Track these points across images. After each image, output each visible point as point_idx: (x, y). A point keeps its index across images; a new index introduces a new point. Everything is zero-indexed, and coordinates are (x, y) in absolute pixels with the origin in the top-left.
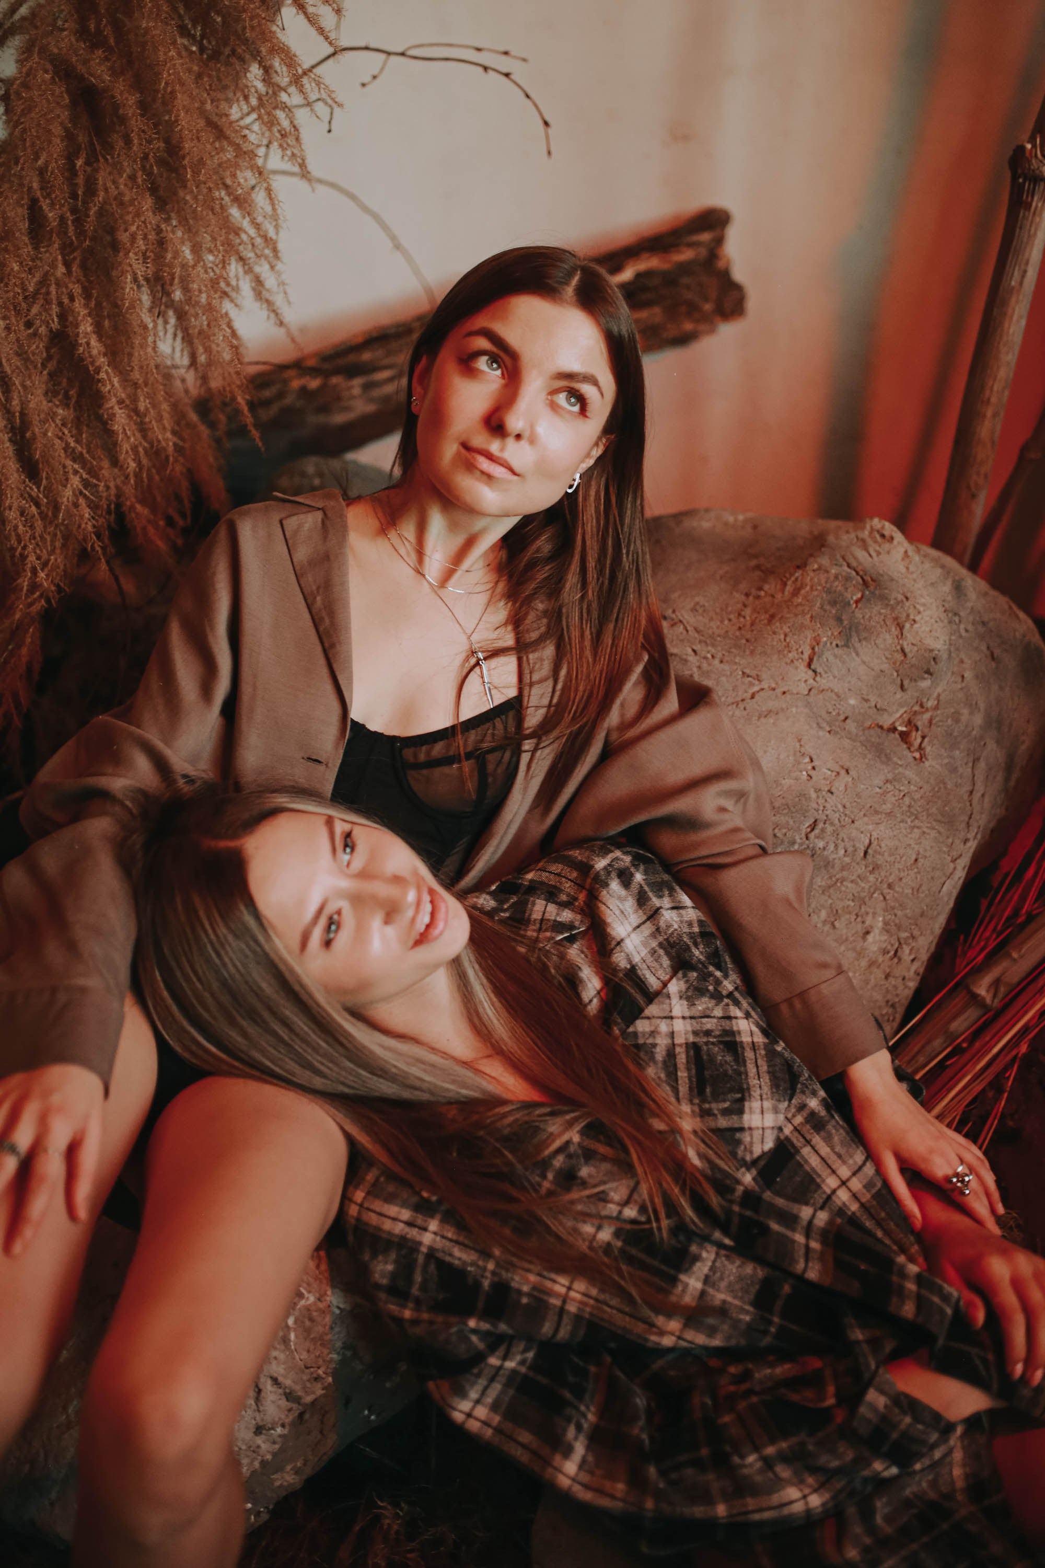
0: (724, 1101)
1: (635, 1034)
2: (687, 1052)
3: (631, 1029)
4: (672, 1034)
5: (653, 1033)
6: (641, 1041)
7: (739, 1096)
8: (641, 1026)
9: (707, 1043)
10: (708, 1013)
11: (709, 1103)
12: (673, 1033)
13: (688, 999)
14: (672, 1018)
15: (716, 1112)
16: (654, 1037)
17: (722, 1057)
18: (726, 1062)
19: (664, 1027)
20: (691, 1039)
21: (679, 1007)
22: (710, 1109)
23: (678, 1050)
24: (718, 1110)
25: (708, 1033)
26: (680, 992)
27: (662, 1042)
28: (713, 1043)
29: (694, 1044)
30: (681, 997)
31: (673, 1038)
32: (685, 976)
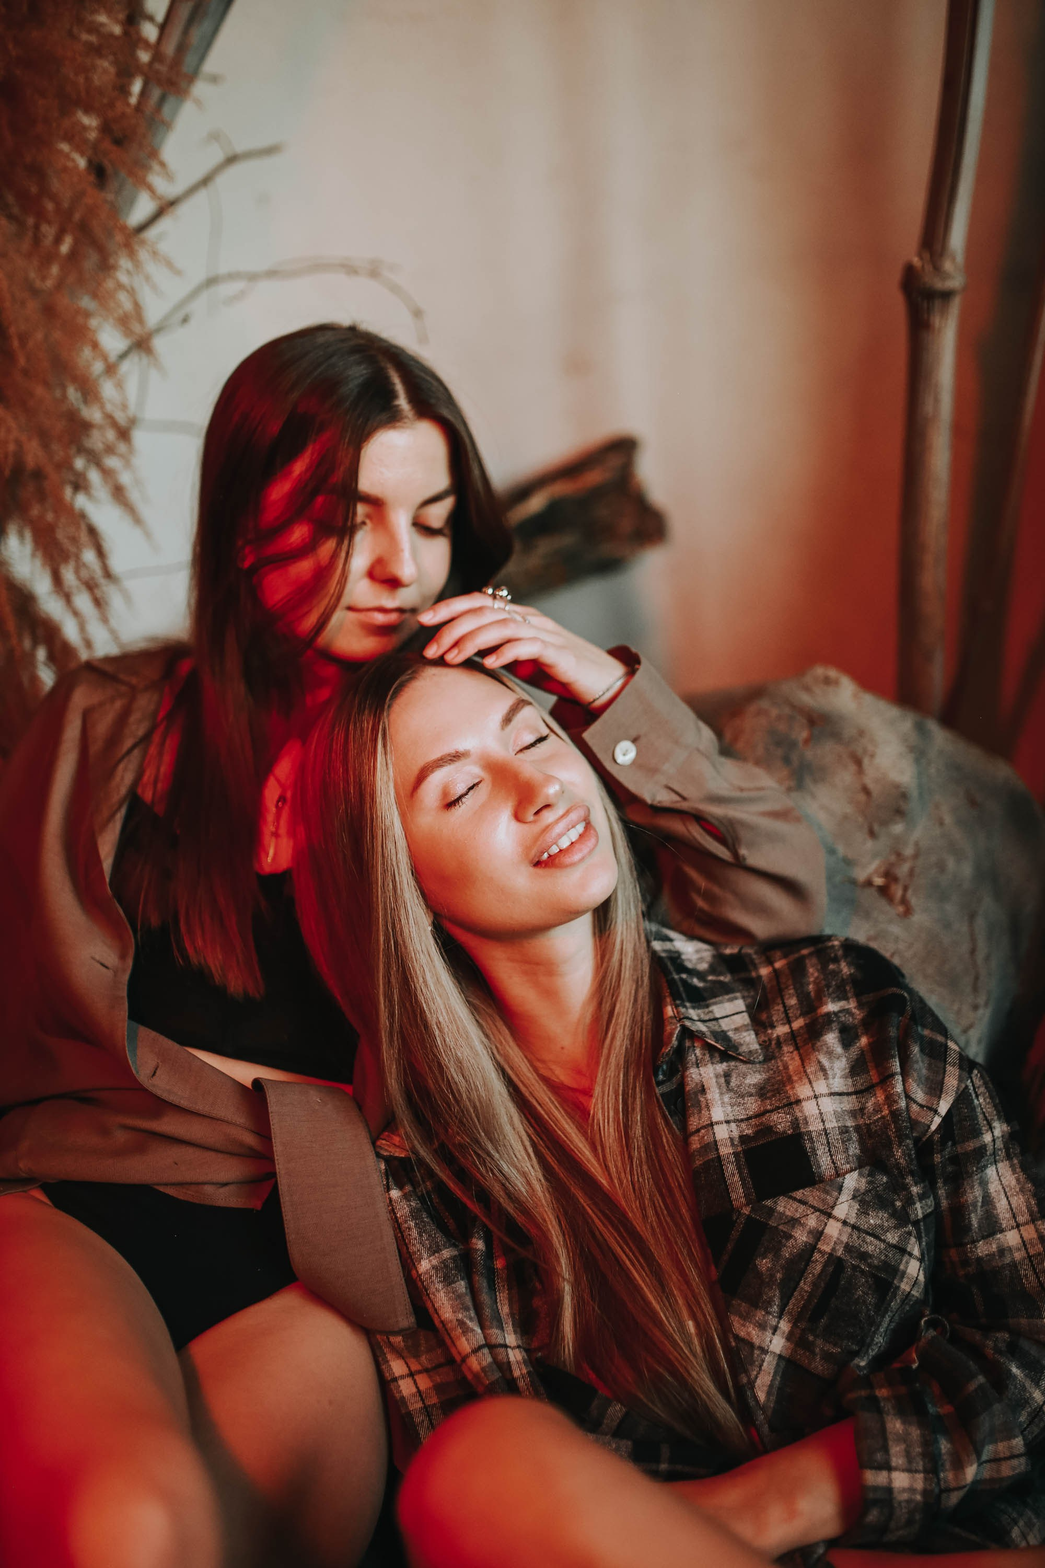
0: (835, 1345)
1: (771, 1211)
2: (826, 1265)
3: (769, 1203)
4: (818, 1235)
5: (794, 1222)
6: (772, 1223)
7: (855, 1347)
8: (784, 1206)
9: (855, 1268)
10: (878, 1231)
11: (816, 1336)
12: (822, 1233)
13: (863, 1203)
14: (830, 1216)
15: (817, 1350)
16: (793, 1227)
17: (862, 1291)
18: (864, 1302)
19: (812, 1221)
20: (840, 1252)
21: (845, 1208)
22: (813, 1343)
23: (816, 1256)
24: (822, 1350)
25: (864, 1256)
26: (856, 1190)
27: (801, 1236)
28: (862, 1272)
29: (839, 1259)
30: (854, 1197)
31: (818, 1239)
32: (871, 1174)
